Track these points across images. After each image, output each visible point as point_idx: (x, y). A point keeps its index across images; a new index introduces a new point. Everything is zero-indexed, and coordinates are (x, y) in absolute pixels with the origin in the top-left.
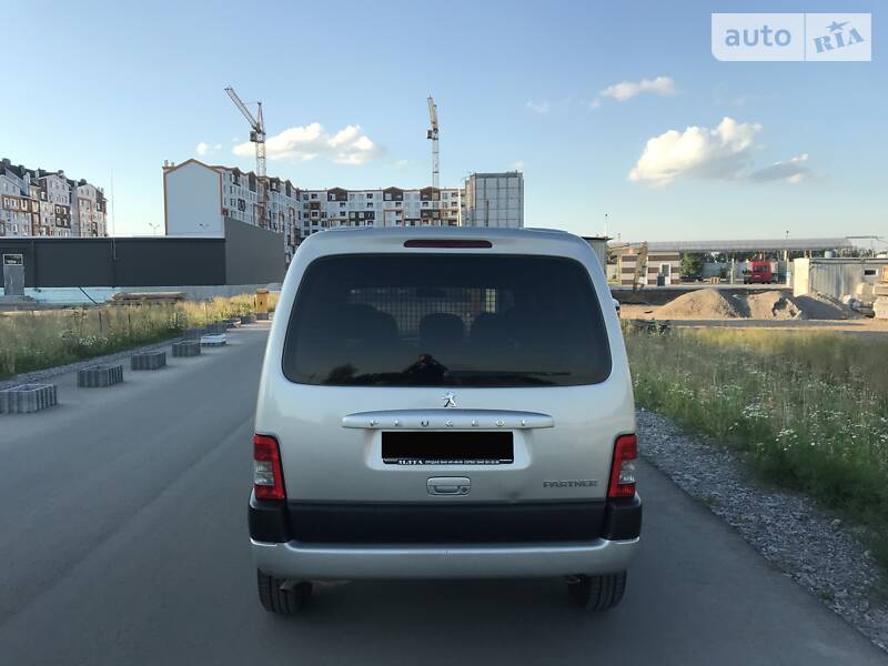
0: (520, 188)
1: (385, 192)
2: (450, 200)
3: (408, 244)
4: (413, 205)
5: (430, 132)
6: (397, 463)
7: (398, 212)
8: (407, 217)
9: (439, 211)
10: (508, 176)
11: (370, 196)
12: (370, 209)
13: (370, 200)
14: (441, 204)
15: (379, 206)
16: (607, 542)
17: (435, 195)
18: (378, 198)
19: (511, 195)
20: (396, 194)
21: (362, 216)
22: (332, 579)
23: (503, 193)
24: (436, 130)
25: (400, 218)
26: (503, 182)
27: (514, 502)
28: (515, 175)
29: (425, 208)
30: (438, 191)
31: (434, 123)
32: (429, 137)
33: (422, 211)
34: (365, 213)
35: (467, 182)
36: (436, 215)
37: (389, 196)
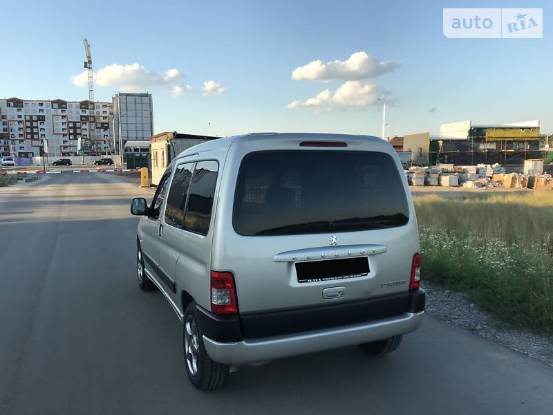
0: (150, 104)
1: (53, 102)
2: (102, 109)
3: (302, 144)
4: (74, 112)
5: (85, 63)
6: (307, 282)
7: (63, 117)
8: (70, 120)
9: (94, 117)
10: (142, 95)
11: (41, 105)
12: (41, 114)
13: (41, 108)
14: (95, 113)
15: (48, 112)
16: (412, 314)
17: (90, 106)
18: (47, 106)
19: (144, 108)
20: (61, 104)
21: (35, 118)
22: (260, 361)
23: (139, 106)
24: (90, 62)
25: (65, 120)
26: (138, 99)
27: (366, 298)
28: (147, 95)
29: (84, 114)
30: (93, 103)
31: (89, 57)
32: (86, 67)
33: (82, 117)
34: (37, 116)
35: (113, 98)
36: (92, 119)
37: (56, 105)
